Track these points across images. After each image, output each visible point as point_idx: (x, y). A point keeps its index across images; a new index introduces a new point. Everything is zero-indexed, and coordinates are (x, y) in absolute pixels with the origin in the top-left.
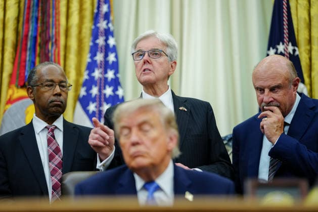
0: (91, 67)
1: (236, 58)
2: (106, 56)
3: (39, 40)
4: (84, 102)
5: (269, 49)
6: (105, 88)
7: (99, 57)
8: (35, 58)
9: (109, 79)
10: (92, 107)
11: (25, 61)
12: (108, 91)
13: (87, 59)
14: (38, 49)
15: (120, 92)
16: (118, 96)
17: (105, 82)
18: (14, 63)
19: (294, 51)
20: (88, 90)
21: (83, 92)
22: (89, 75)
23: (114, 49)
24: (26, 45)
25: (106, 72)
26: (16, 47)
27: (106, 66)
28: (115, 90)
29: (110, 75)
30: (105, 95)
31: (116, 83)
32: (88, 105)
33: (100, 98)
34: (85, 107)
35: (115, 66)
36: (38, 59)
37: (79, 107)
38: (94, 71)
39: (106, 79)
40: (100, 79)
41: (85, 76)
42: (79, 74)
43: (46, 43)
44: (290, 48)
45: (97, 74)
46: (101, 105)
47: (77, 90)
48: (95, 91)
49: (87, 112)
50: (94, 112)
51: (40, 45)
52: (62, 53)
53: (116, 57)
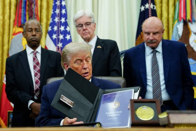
0: (54, 16)
1: (125, 10)
2: (61, 10)
3: (28, 3)
4: (51, 33)
5: (141, 7)
6: (60, 27)
7: (57, 11)
8: (26, 12)
9: (63, 22)
10: (54, 36)
11: (21, 14)
12: (62, 28)
13: (51, 12)
14: (27, 7)
15: (68, 29)
16: (67, 31)
17: (60, 24)
18: (16, 14)
19: (154, 7)
20: (53, 28)
21: (50, 29)
22: (53, 20)
23: (65, 7)
24: (21, 5)
25: (61, 19)
26: (16, 6)
27: (61, 15)
28: (65, 28)
29: (63, 20)
30: (61, 30)
31: (66, 24)
32: (52, 35)
33: (58, 32)
34: (51, 36)
35: (65, 16)
36: (27, 13)
37: (48, 36)
38: (55, 18)
39: (61, 22)
40: (58, 22)
41: (51, 21)
42: (48, 19)
43: (31, 4)
44: (152, 6)
45: (56, 20)
46: (59, 35)
47: (47, 28)
48: (56, 28)
49: (52, 39)
50: (55, 39)
51: (28, 6)
52: (39, 9)
53: (66, 11)
